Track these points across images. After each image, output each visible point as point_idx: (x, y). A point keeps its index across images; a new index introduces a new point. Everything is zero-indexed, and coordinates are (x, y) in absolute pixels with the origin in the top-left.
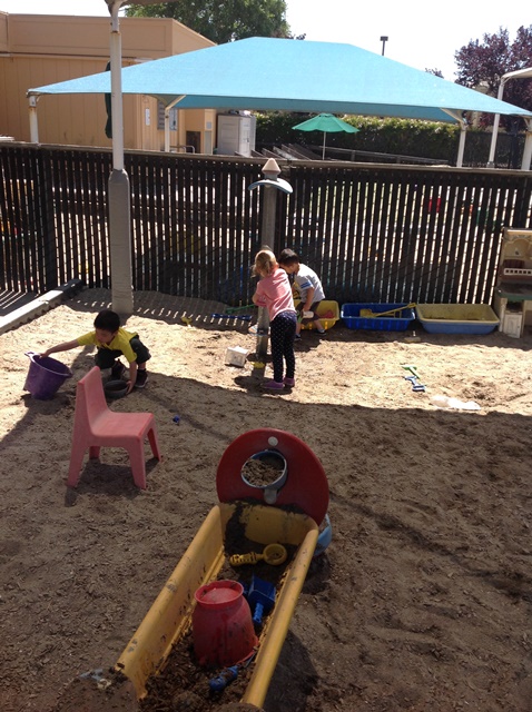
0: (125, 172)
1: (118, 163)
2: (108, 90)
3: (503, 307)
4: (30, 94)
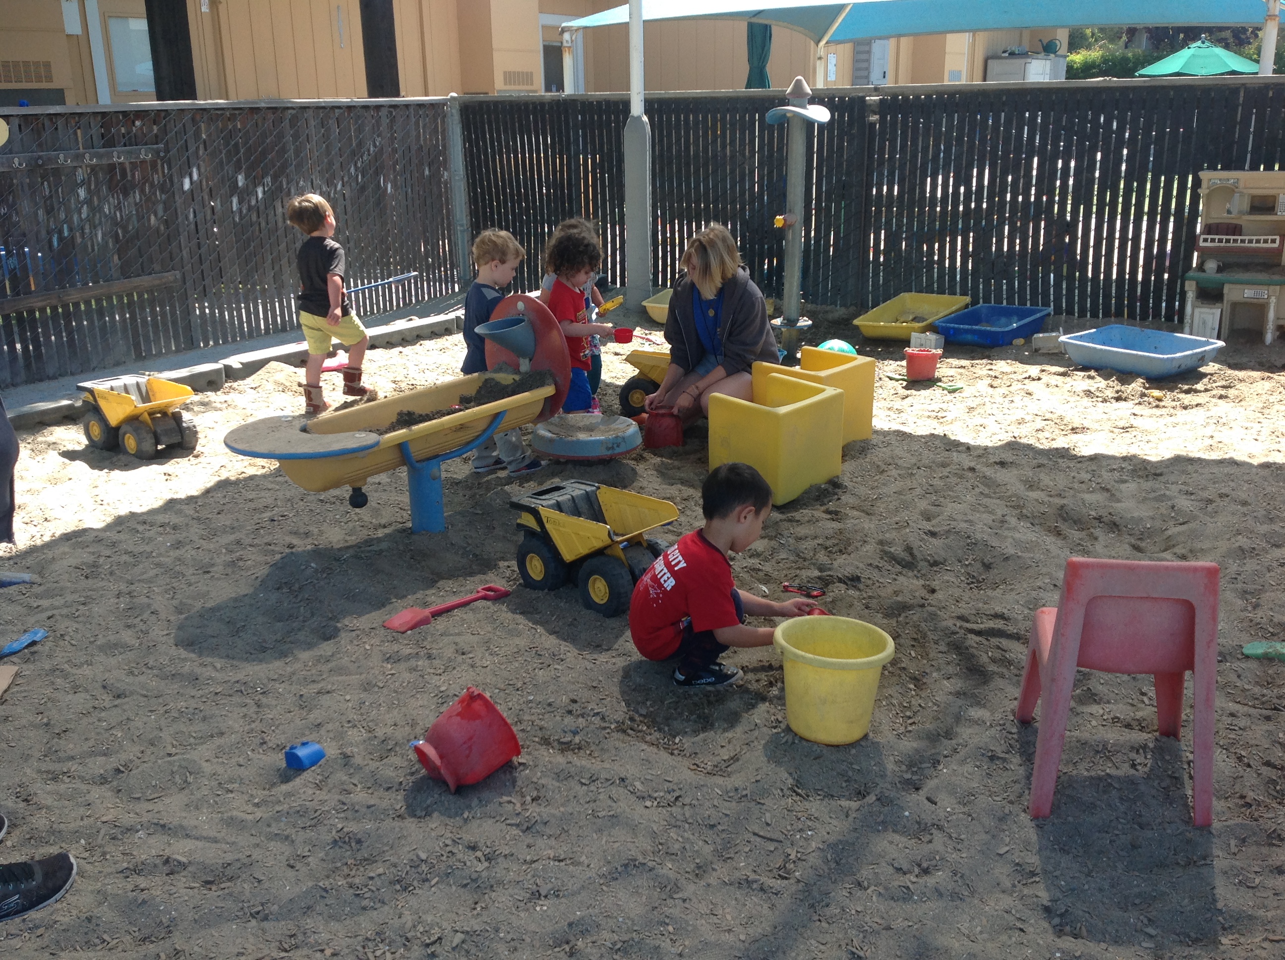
0: (645, 119)
1: (637, 108)
2: (627, 20)
3: (1191, 295)
4: (564, 30)
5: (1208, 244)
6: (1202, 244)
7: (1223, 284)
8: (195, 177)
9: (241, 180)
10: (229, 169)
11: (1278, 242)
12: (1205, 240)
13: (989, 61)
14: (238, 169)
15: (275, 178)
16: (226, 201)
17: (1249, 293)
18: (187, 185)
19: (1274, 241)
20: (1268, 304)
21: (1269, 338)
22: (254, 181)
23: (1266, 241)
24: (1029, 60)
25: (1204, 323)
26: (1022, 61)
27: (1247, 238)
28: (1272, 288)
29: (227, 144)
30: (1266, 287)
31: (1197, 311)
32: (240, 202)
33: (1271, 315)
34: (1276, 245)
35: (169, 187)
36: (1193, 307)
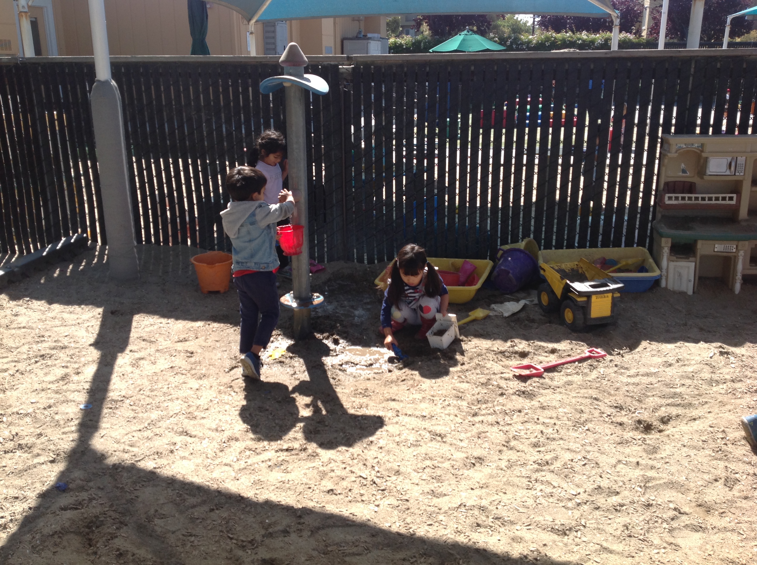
5: (673, 202)
6: (667, 202)
7: (696, 241)
11: (735, 199)
12: (670, 198)
13: (345, 41)
17: (719, 247)
19: (731, 199)
20: (736, 257)
21: (738, 287)
23: (724, 199)
24: (370, 41)
25: (680, 275)
26: (365, 42)
27: (700, 196)
28: (741, 243)
30: (736, 242)
31: (672, 264)
33: (740, 267)
34: (734, 202)
36: (669, 260)
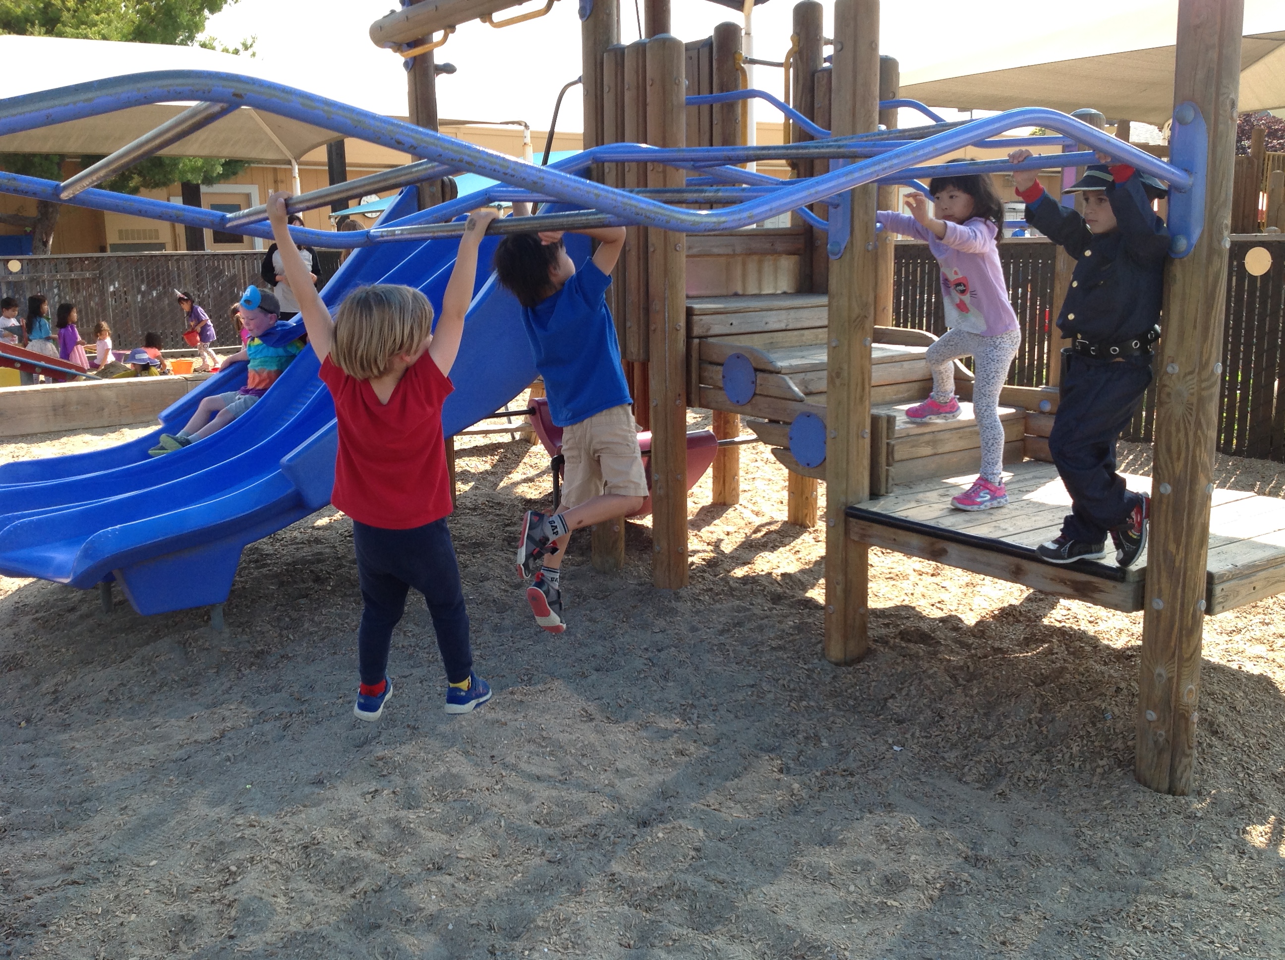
8: (117, 285)
9: (143, 288)
10: (136, 283)
14: (142, 282)
15: (164, 287)
16: (135, 296)
18: (112, 289)
22: (151, 288)
29: (136, 270)
32: (143, 297)
35: (102, 291)
